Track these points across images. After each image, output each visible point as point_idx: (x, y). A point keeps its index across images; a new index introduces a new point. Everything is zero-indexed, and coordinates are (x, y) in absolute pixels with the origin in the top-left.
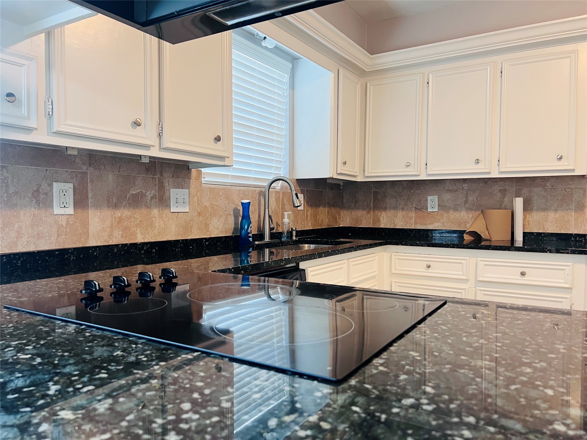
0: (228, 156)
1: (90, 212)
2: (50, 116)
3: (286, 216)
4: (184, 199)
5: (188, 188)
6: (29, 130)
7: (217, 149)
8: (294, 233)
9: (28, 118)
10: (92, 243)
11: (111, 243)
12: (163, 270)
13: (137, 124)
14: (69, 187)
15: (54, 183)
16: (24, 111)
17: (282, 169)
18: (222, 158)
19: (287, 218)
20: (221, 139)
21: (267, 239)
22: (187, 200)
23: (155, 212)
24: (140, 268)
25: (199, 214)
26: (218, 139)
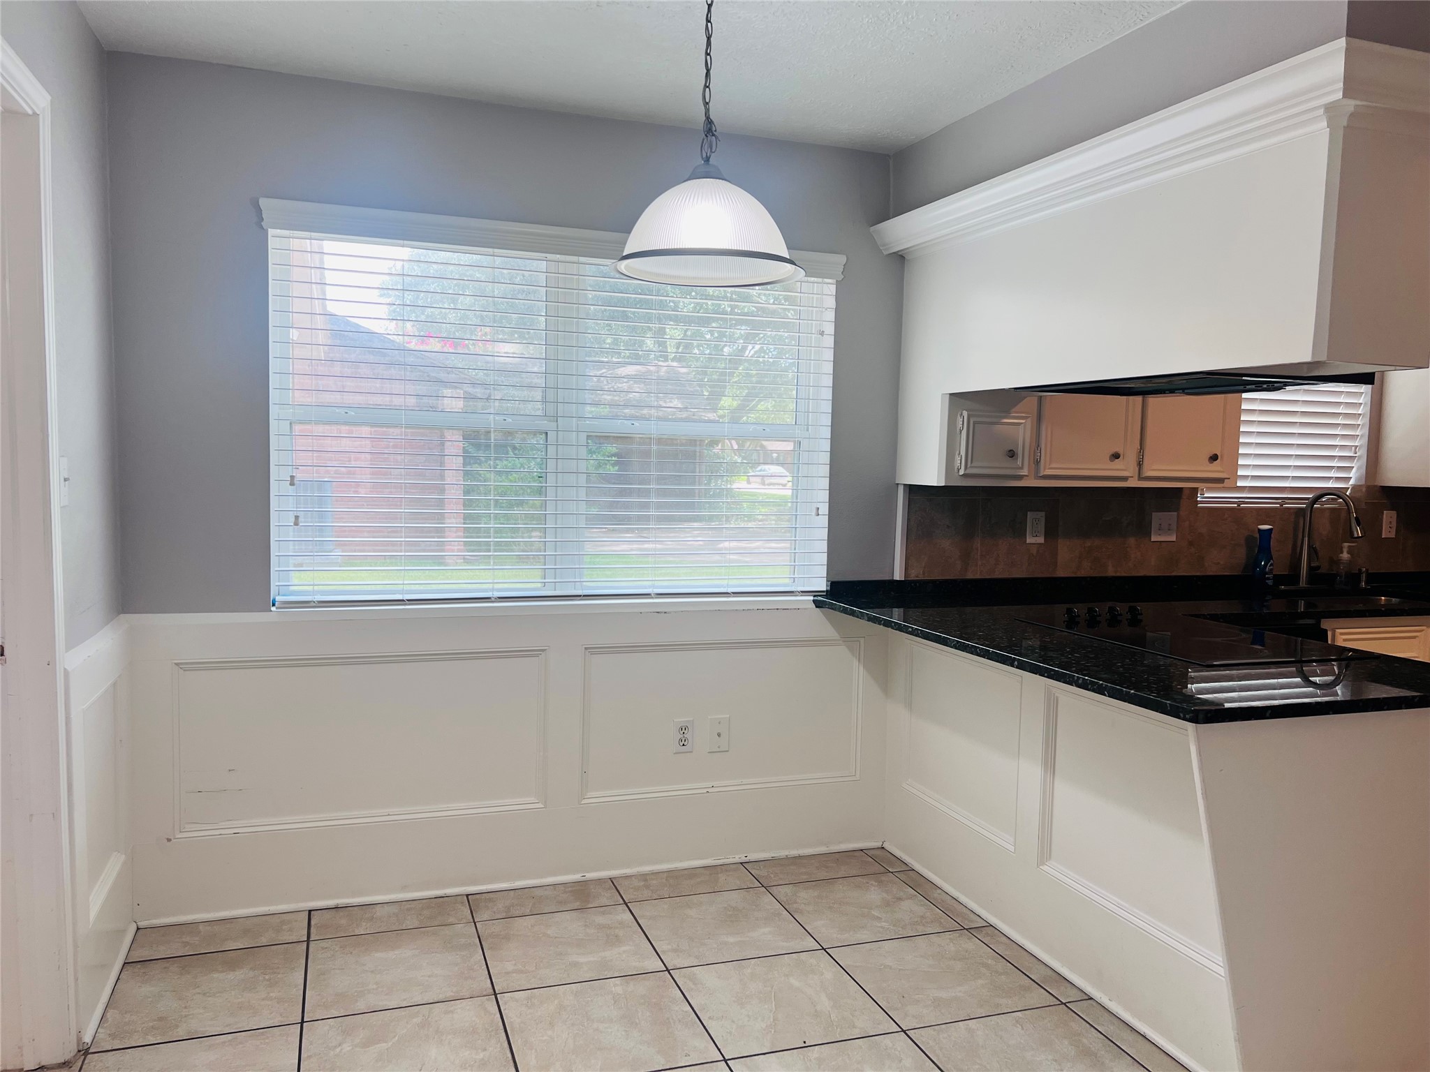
0: (1228, 477)
1: (1059, 540)
2: (1037, 463)
3: (1345, 550)
4: (1170, 525)
5: (1177, 509)
6: (1020, 477)
7: (1214, 470)
8: (1364, 577)
9: (1022, 468)
10: (1061, 573)
11: (1079, 575)
12: (1130, 607)
13: (1116, 456)
14: (1041, 515)
15: (1028, 513)
16: (1019, 463)
17: (1354, 470)
18: (1221, 480)
19: (1348, 553)
20: (1219, 458)
21: (1303, 583)
22: (1174, 526)
23: (1132, 541)
24: (1110, 604)
25: (1191, 544)
26: (1214, 458)
